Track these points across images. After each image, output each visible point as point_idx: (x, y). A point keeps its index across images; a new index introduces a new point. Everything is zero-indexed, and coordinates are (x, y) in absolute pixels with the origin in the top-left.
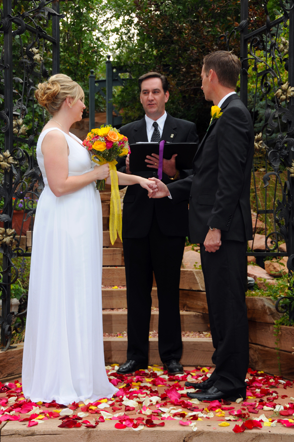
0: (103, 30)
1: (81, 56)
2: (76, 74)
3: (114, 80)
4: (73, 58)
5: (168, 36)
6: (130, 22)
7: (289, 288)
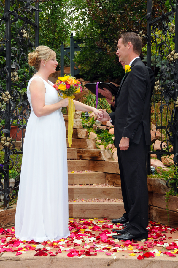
0: (69, 18)
1: (56, 33)
2: (53, 44)
3: (75, 48)
4: (51, 35)
5: (107, 21)
6: (84, 13)
7: (175, 173)
